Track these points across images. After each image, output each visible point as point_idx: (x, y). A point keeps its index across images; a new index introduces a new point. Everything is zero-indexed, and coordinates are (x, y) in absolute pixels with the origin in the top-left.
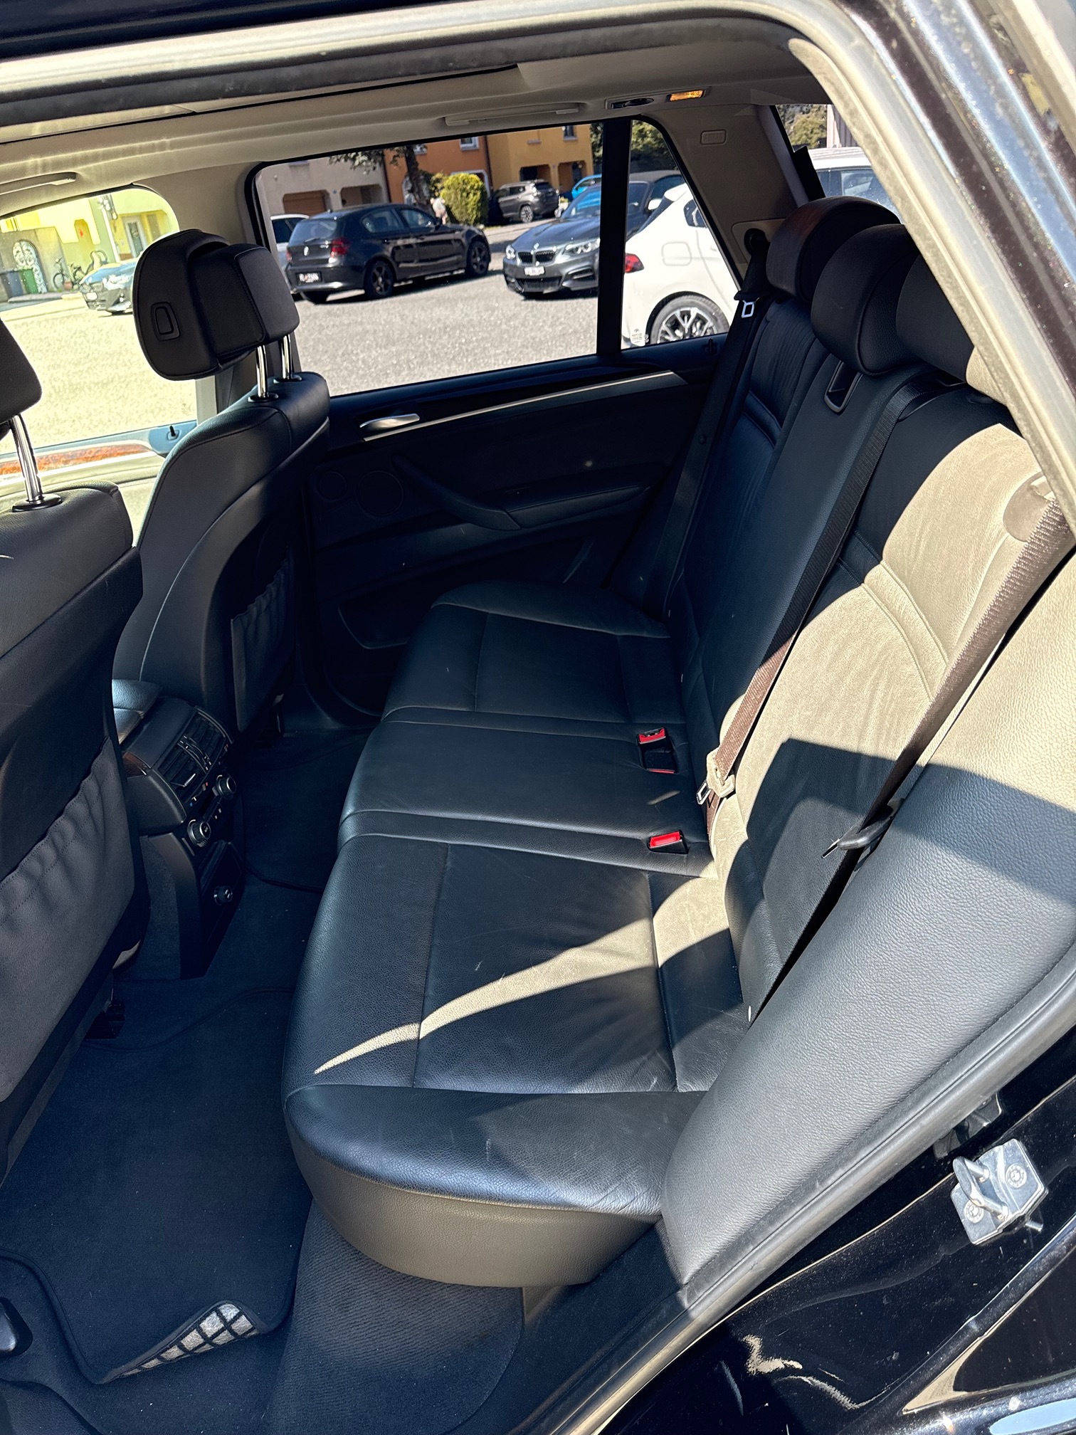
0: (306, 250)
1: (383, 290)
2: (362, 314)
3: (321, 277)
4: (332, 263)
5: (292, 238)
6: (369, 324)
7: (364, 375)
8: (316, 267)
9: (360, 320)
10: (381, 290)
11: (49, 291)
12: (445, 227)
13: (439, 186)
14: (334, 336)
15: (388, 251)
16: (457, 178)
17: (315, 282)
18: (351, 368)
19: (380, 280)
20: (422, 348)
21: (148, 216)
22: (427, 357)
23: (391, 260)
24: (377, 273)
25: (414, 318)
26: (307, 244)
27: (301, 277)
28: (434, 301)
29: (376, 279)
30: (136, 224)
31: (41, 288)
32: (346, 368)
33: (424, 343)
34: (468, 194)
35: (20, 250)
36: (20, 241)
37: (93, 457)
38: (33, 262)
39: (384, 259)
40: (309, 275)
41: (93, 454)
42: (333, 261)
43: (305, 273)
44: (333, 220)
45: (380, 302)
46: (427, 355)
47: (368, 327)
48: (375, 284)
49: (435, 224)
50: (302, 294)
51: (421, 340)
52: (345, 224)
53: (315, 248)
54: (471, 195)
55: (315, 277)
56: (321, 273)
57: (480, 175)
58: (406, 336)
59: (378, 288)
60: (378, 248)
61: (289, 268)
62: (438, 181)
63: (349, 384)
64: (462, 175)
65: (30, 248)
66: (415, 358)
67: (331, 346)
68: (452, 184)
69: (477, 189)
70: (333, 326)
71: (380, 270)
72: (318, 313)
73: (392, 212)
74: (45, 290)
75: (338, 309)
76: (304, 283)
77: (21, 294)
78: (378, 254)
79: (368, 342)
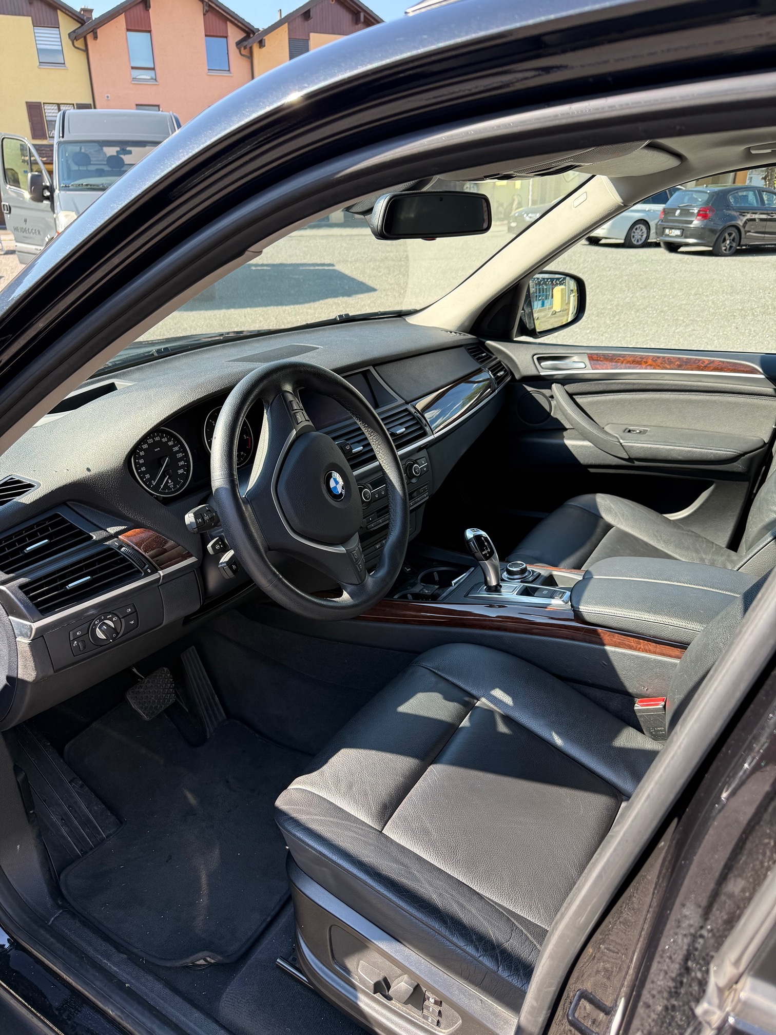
0: (678, 212)
1: (727, 250)
2: (708, 265)
3: (682, 233)
4: (695, 224)
5: (669, 202)
6: (714, 274)
7: (715, 313)
8: (681, 225)
9: (706, 270)
10: (725, 250)
14: (686, 279)
15: (742, 220)
17: (677, 236)
18: (702, 306)
19: (728, 242)
20: (763, 301)
22: (768, 309)
23: (741, 228)
24: (727, 237)
25: (753, 276)
26: (680, 208)
27: (667, 231)
28: (769, 265)
29: (724, 240)
32: (699, 305)
33: (764, 297)
37: (705, 367)
39: (736, 227)
40: (673, 231)
41: (705, 364)
42: (696, 223)
43: (671, 228)
44: (707, 193)
45: (723, 258)
46: (768, 306)
47: (715, 276)
48: (723, 245)
50: (662, 244)
51: (762, 294)
52: (715, 197)
53: (686, 212)
55: (678, 232)
56: (683, 230)
58: (748, 289)
59: (724, 248)
60: (733, 218)
61: (660, 223)
63: (702, 318)
66: (758, 307)
67: (685, 286)
70: (685, 271)
71: (730, 235)
72: (672, 259)
73: (755, 193)
75: (688, 259)
76: (668, 236)
78: (733, 223)
79: (715, 288)
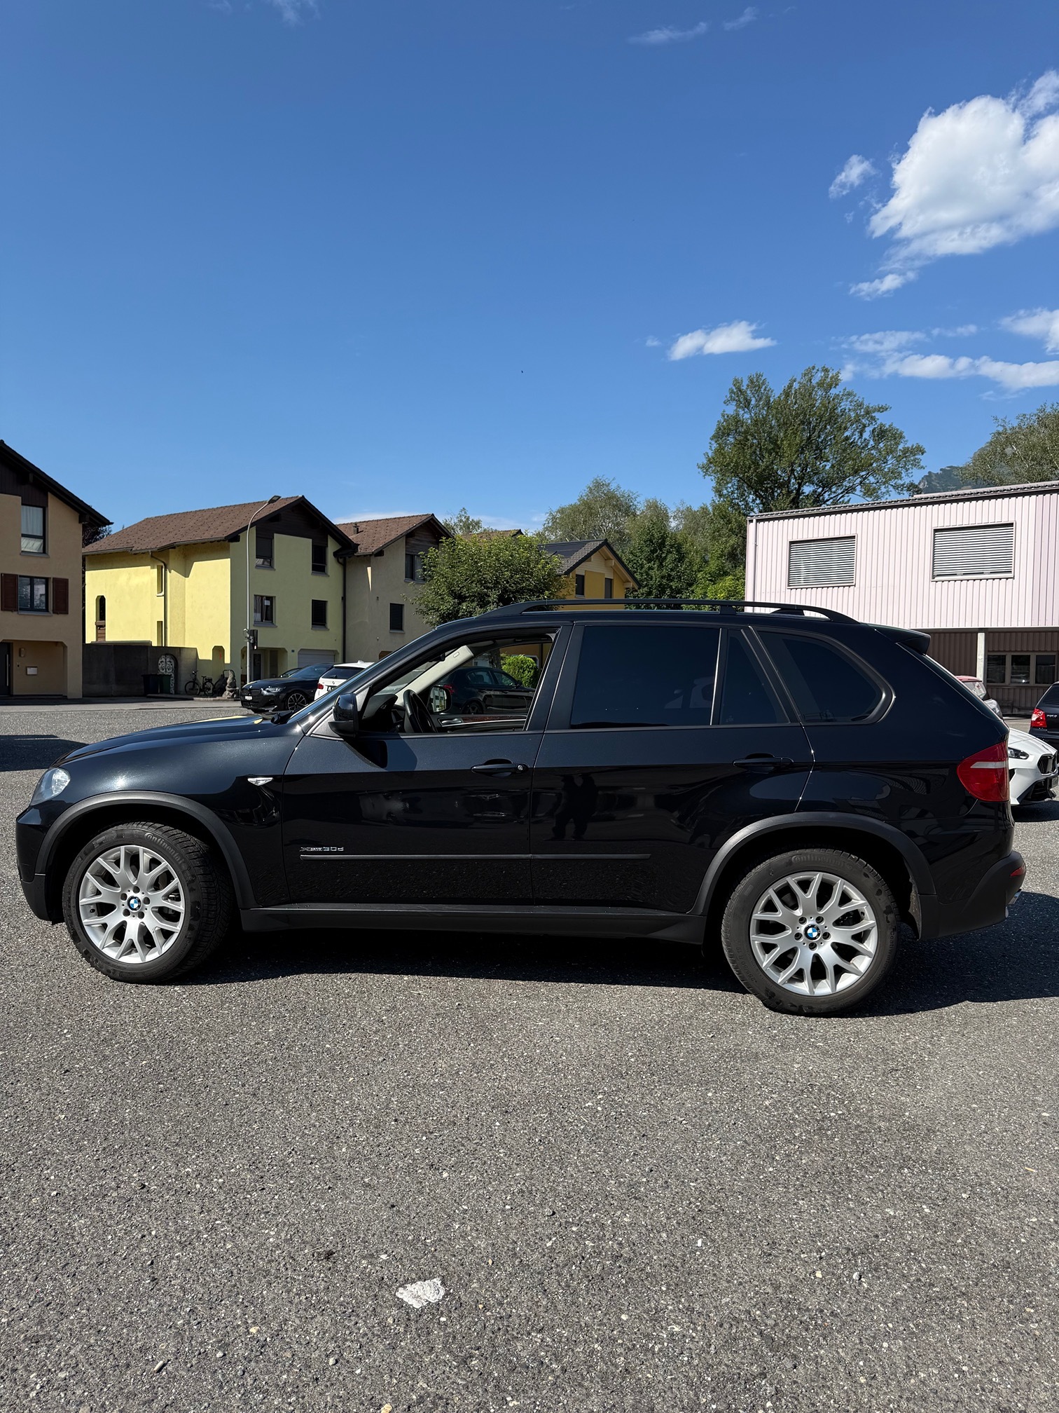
11: (176, 693)
12: (523, 688)
13: (502, 662)
16: (517, 659)
21: (271, 651)
23: (482, 703)
30: (260, 655)
31: (172, 691)
34: (524, 671)
35: (164, 660)
36: (166, 655)
38: (171, 671)
39: (478, 702)
49: (516, 684)
54: (526, 672)
57: (534, 659)
62: (502, 658)
64: (522, 656)
65: (172, 661)
68: (512, 662)
69: (532, 668)
74: (173, 692)
77: (157, 693)
